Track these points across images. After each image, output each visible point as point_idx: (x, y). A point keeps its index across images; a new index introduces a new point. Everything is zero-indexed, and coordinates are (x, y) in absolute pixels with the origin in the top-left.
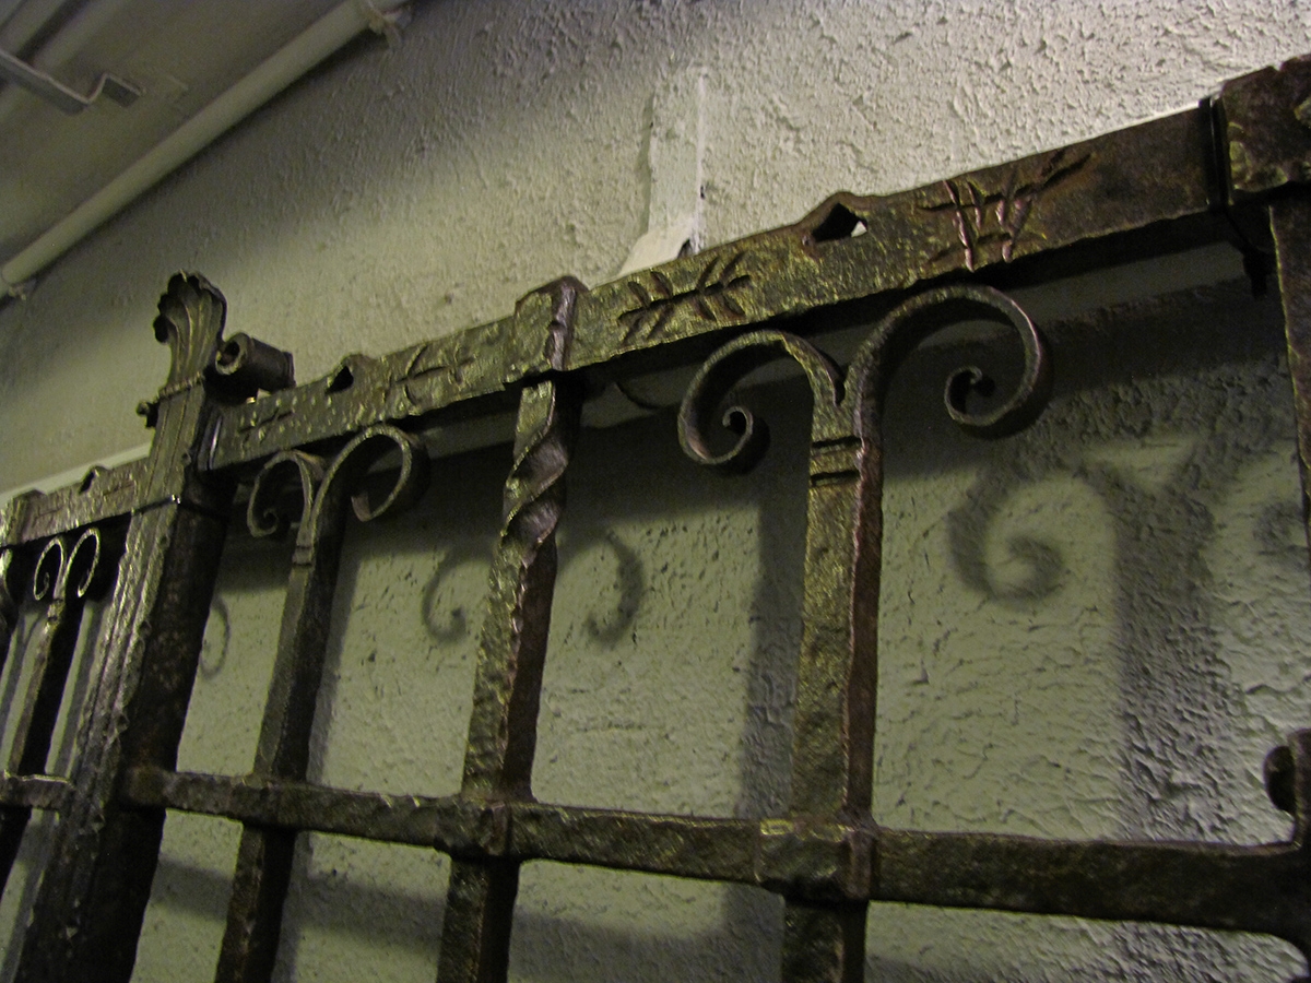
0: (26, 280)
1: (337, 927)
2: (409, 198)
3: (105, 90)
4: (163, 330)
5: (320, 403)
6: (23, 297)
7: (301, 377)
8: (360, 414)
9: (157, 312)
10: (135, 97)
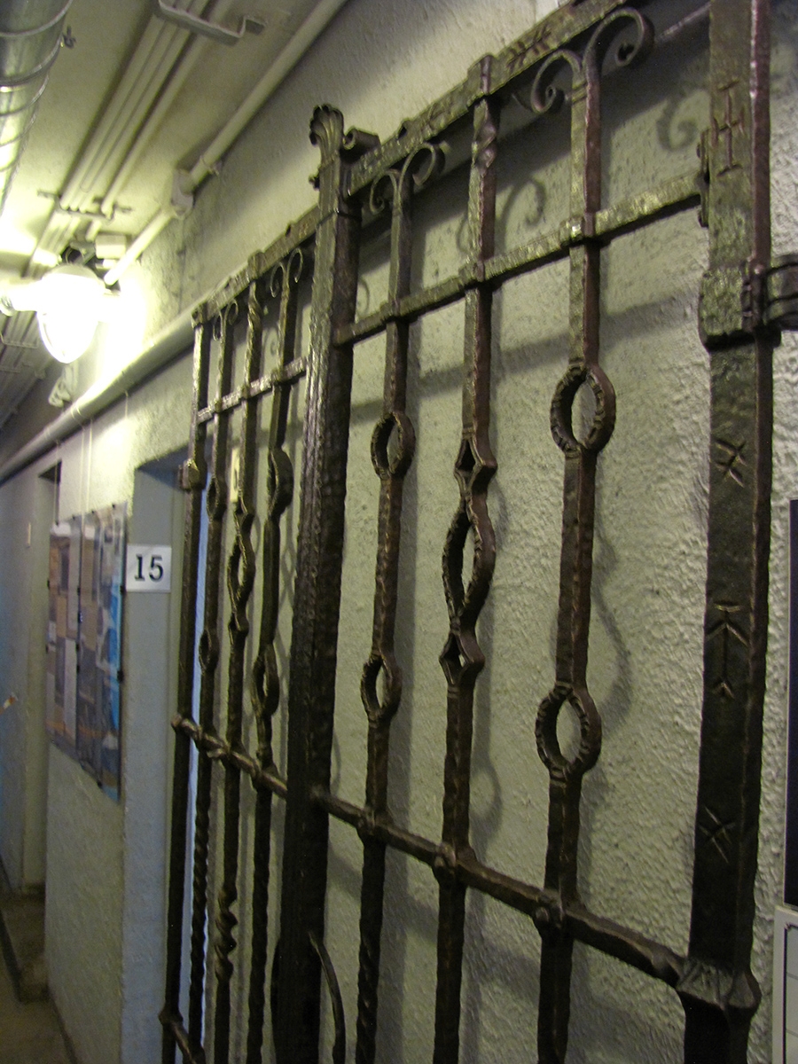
0: (217, 162)
1: (435, 392)
2: (424, 46)
3: (247, 28)
4: (314, 138)
5: (395, 144)
6: (217, 173)
7: (382, 139)
8: (414, 143)
9: (309, 130)
10: (262, 27)
